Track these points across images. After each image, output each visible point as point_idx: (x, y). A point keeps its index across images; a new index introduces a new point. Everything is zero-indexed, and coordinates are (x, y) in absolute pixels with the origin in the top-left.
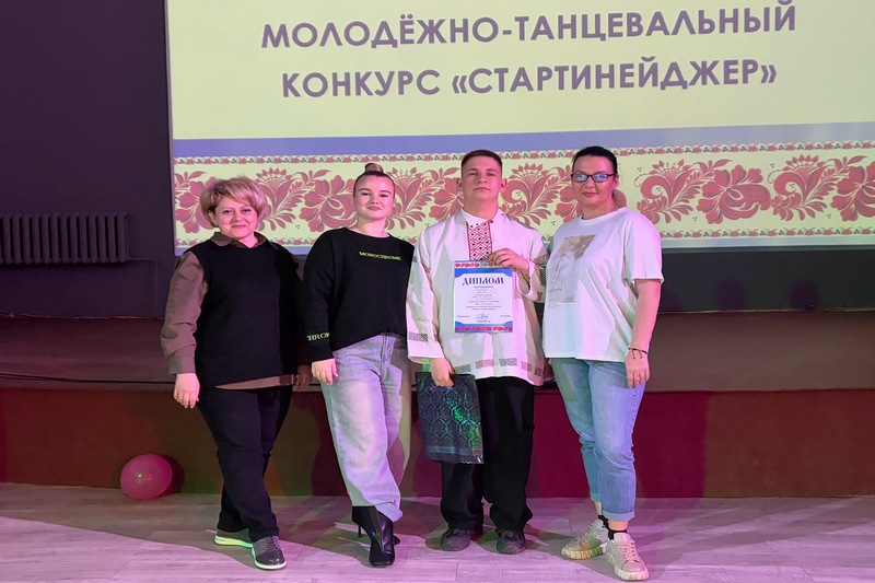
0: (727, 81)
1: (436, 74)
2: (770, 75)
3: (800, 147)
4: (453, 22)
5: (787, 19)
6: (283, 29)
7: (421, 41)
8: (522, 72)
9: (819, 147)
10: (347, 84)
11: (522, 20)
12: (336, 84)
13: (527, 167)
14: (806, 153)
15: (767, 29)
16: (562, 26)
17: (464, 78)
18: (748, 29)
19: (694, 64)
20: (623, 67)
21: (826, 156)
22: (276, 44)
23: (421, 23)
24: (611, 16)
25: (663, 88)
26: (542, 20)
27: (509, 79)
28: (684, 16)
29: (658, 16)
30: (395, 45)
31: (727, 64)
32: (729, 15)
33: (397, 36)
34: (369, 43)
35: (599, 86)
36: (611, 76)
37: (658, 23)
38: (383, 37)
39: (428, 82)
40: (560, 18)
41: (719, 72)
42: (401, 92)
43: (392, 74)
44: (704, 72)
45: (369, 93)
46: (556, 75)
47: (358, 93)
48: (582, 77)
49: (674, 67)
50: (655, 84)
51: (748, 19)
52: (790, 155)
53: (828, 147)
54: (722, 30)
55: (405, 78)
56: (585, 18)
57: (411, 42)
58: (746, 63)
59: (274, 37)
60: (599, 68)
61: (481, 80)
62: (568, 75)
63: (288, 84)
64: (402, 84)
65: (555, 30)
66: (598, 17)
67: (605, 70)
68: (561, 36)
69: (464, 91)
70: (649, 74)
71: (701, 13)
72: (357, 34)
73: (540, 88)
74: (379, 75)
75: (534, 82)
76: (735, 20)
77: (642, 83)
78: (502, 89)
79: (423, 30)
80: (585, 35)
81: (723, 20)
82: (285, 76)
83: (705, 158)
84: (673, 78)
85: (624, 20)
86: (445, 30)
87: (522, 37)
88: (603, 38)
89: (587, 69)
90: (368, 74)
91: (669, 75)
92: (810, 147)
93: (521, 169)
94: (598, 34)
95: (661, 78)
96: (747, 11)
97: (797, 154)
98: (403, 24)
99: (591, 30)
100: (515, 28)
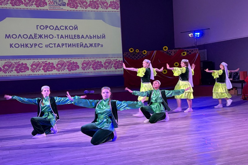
0: (95, 47)
1: (42, 44)
2: (102, 46)
4: (45, 35)
5: (104, 37)
6: (9, 35)
7: (38, 38)
8: (59, 44)
10: (24, 45)
11: (58, 35)
12: (21, 46)
13: (61, 61)
15: (101, 38)
16: (65, 37)
17: (47, 45)
18: (98, 38)
19: (89, 44)
20: (77, 44)
21: (112, 59)
22: (8, 38)
23: (38, 35)
24: (74, 35)
25: (84, 47)
26: (62, 35)
27: (56, 45)
28: (87, 35)
29: (83, 35)
30: (33, 39)
31: (95, 44)
32: (95, 36)
33: (34, 37)
34: (28, 38)
35: (73, 47)
36: (75, 45)
37: (83, 37)
38: (31, 37)
39: (40, 45)
40: (65, 35)
41: (93, 45)
42: (35, 47)
43: (33, 44)
44: (91, 45)
45: (28, 47)
46: (65, 45)
47: (26, 47)
48: (70, 45)
49: (86, 44)
50: (83, 47)
51: (98, 37)
52: (106, 59)
53: (112, 58)
54: (94, 38)
55: (36, 45)
56: (70, 35)
57: (37, 38)
58: (98, 44)
59: (7, 36)
60: (73, 44)
61: (51, 45)
62: (67, 45)
63: (11, 46)
64: (35, 46)
65: (64, 37)
66: (72, 35)
67: (74, 44)
68: (65, 38)
69: (48, 47)
70: (82, 45)
71: (90, 35)
72: (25, 36)
73: (62, 47)
74: (30, 44)
75: (61, 46)
76: (96, 37)
77: (81, 47)
78: (55, 47)
79: (39, 36)
80: (70, 38)
81: (94, 37)
82: (10, 44)
83: (92, 59)
84: (86, 46)
85: (77, 36)
86: (43, 36)
87: (58, 38)
88: (73, 39)
89: (71, 44)
90: (28, 44)
91: (85, 45)
92: (109, 58)
93: (59, 61)
94: (72, 38)
95: (84, 46)
96: (97, 35)
97: (107, 59)
98: (35, 35)
99: (71, 37)
100: (57, 36)
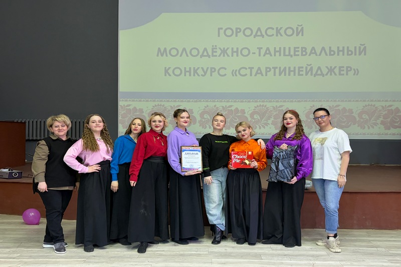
0: (340, 74)
1: (225, 69)
2: (357, 72)
3: (368, 101)
4: (232, 49)
5: (363, 51)
6: (165, 49)
7: (219, 56)
8: (259, 69)
9: (375, 101)
10: (190, 72)
11: (260, 49)
12: (186, 71)
13: (260, 106)
14: (370, 103)
15: (355, 55)
16: (275, 51)
17: (236, 70)
18: (348, 54)
19: (327, 67)
20: (299, 68)
21: (378, 104)
22: (162, 55)
23: (220, 48)
24: (295, 48)
25: (315, 76)
26: (268, 49)
27: (254, 71)
28: (323, 49)
29: (313, 48)
30: (209, 57)
31: (340, 67)
32: (341, 49)
33: (210, 53)
34: (199, 56)
35: (289, 75)
36: (294, 71)
37: (313, 51)
38: (205, 54)
39: (222, 72)
40: (275, 48)
41: (337, 71)
42: (211, 75)
43: (208, 68)
44: (331, 70)
45: (198, 75)
46: (273, 70)
47: (194, 75)
48: (282, 72)
49: (319, 68)
50: (312, 75)
51: (348, 50)
52: (364, 104)
53: (379, 101)
54: (338, 55)
56: (284, 48)
57: (216, 56)
58: (347, 67)
59: (161, 52)
61: (243, 72)
62: (277, 71)
63: (166, 71)
64: (212, 72)
65: (273, 53)
66: (290, 48)
67: (292, 69)
68: (275, 55)
69: (236, 75)
70: (309, 71)
71: (330, 48)
72: (195, 52)
73: (266, 75)
74: (202, 68)
75: (264, 73)
76: (343, 51)
77: (307, 74)
78: (251, 75)
79: (220, 51)
80: (285, 55)
81: (339, 51)
82: (165, 68)
83: (331, 104)
84: (319, 73)
85: (300, 49)
86: (229, 52)
87: (260, 55)
88: (291, 56)
89: (285, 68)
90: (199, 68)
91: (317, 71)
92: (372, 101)
95: (314, 72)
97: (367, 103)
98: (213, 49)
99: (287, 53)
100: (257, 52)
